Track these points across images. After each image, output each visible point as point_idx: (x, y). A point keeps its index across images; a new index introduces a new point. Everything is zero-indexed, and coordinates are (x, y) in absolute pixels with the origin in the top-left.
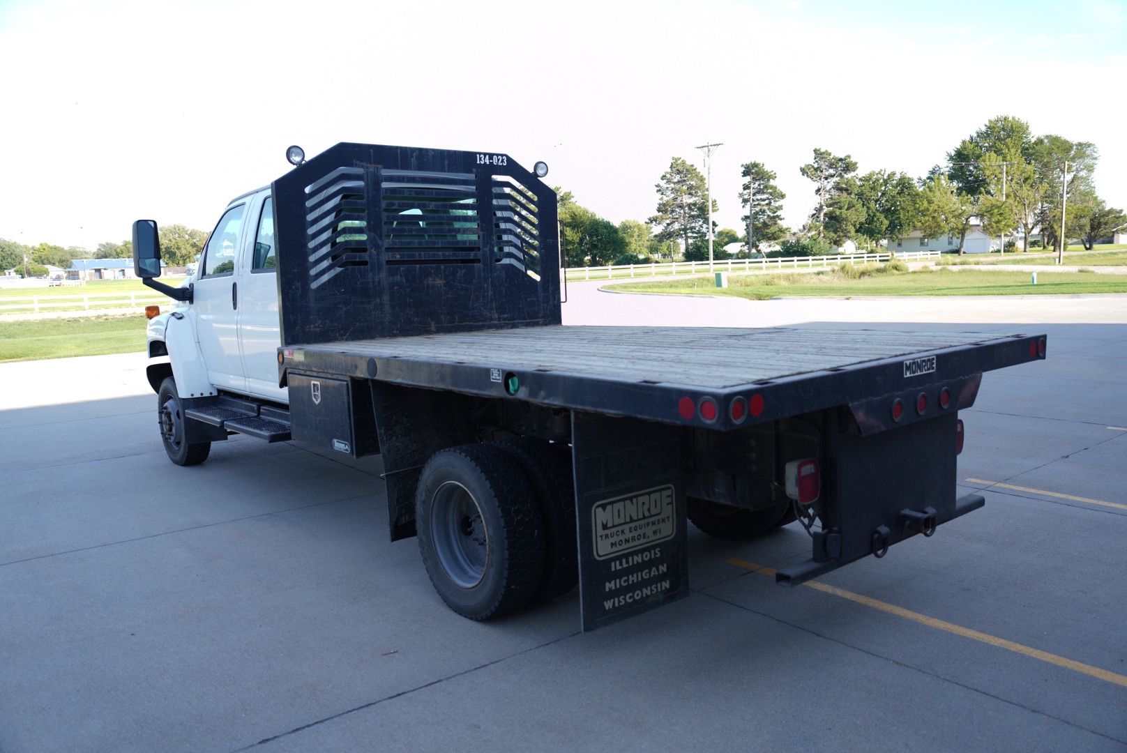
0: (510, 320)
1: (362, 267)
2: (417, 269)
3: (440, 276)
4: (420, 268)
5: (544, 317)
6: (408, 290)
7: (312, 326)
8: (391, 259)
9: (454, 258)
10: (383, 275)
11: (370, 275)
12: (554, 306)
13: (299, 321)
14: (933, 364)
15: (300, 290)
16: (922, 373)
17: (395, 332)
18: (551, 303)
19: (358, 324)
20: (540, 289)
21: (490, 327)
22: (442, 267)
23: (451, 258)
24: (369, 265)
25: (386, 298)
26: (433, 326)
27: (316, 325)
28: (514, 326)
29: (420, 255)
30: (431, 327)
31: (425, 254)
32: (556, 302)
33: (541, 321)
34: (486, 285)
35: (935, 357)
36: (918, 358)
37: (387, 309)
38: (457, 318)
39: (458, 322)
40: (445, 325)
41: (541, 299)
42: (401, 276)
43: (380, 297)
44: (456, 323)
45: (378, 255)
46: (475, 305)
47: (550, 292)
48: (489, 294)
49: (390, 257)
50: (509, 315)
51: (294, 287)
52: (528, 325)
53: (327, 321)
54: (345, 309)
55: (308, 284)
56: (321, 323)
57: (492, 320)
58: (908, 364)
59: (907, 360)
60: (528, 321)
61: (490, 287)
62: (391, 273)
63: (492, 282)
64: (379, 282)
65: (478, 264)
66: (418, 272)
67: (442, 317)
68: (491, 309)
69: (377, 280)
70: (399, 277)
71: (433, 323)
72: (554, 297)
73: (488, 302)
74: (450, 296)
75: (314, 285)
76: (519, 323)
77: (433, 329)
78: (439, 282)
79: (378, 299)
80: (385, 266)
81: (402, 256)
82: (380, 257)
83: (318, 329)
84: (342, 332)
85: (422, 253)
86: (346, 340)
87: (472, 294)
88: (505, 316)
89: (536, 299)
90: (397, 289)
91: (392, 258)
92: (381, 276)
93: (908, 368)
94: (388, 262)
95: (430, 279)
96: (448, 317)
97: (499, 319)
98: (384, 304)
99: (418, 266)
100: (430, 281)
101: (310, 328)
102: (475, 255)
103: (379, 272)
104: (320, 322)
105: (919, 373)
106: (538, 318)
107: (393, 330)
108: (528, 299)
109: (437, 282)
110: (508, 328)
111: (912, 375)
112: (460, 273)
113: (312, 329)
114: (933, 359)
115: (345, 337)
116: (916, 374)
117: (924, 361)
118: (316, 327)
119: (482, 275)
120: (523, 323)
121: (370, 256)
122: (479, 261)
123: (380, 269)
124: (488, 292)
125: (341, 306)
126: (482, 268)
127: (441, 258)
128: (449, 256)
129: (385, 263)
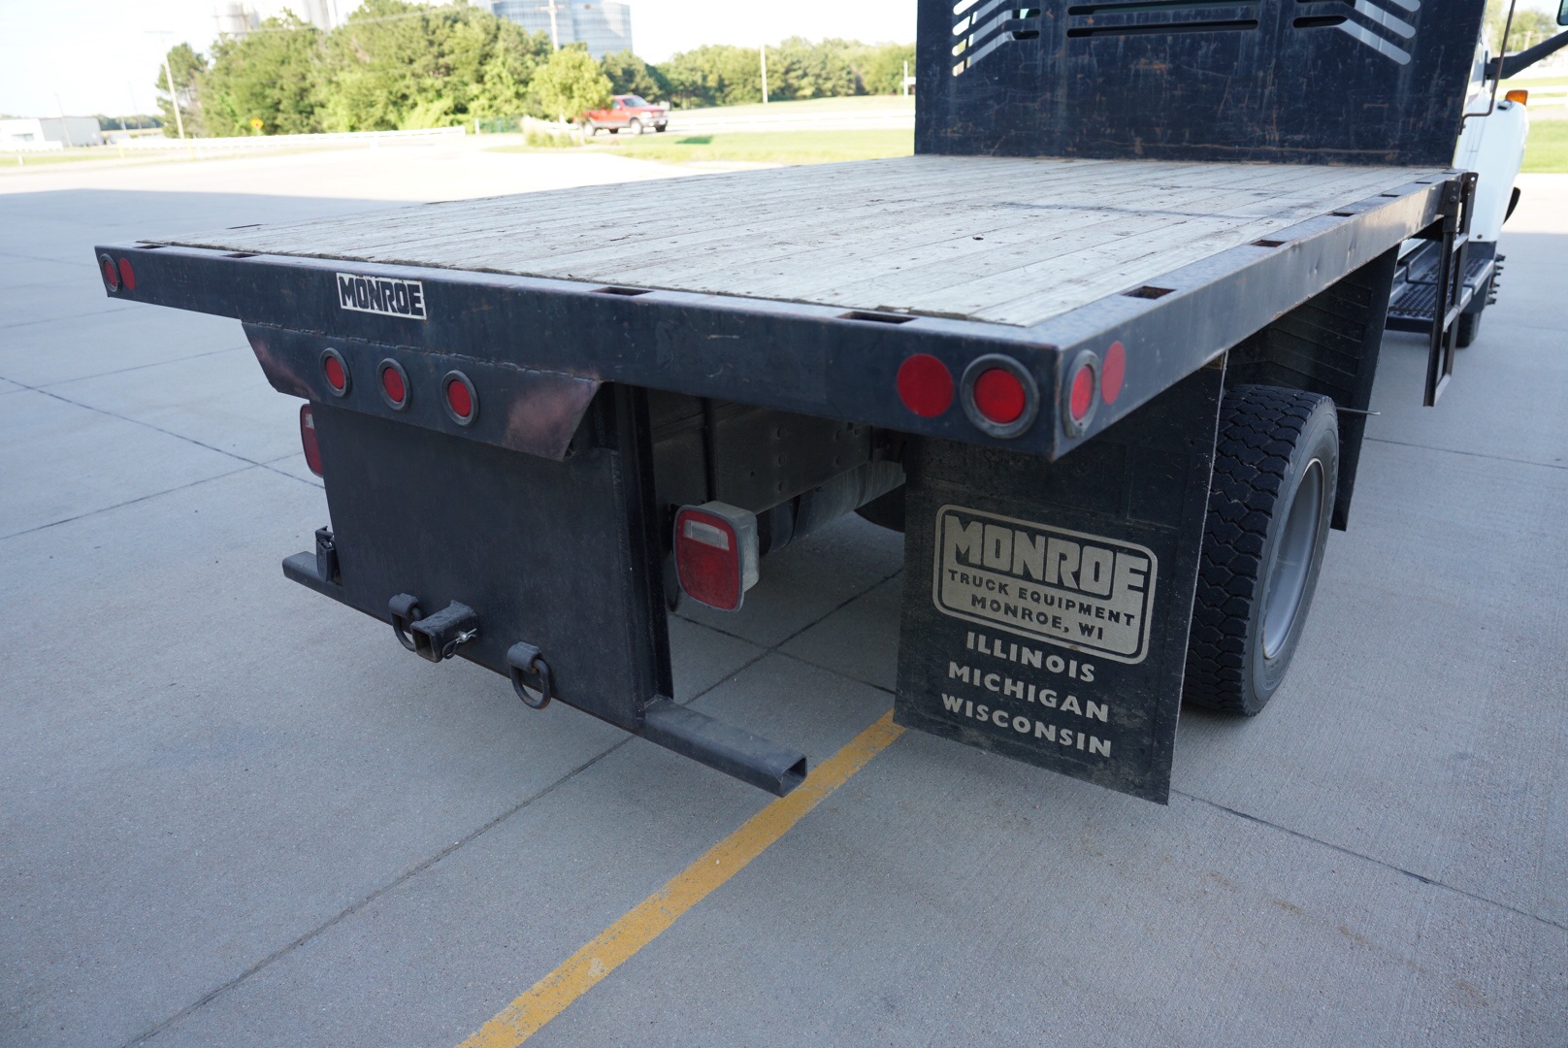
0: (1308, 146)
1: (1029, 41)
2: (1121, 44)
3: (1162, 55)
4: (1126, 42)
5: (1401, 147)
6: (1100, 80)
7: (949, 130)
8: (1077, 27)
9: (1199, 20)
10: (1061, 53)
11: (1040, 54)
12: (1438, 123)
13: (933, 122)
14: (418, 300)
15: (938, 76)
16: (383, 313)
17: (1070, 149)
18: (1429, 115)
19: (1013, 132)
20: (1403, 83)
21: (1258, 157)
22: (1170, 39)
23: (1191, 21)
24: (1039, 39)
25: (1061, 93)
26: (1138, 145)
27: (955, 129)
28: (1315, 160)
29: (1130, 18)
30: (1134, 146)
31: (1139, 16)
32: (1446, 114)
33: (1391, 154)
34: (1261, 74)
35: (420, 284)
36: (372, 275)
37: (1062, 111)
38: (1187, 135)
39: (1189, 142)
40: (1161, 145)
41: (1401, 107)
42: (1090, 55)
43: (1052, 91)
44: (1185, 144)
45: (1056, 20)
46: (1230, 112)
47: (1433, 89)
48: (1267, 92)
49: (1077, 22)
50: (1308, 137)
51: (931, 73)
52: (1352, 160)
53: (970, 124)
54: (996, 107)
55: (950, 69)
56: (961, 127)
57: (1264, 142)
58: (347, 282)
59: (345, 270)
60: (1355, 151)
61: (1270, 78)
62: (1074, 51)
63: (1278, 67)
64: (1053, 66)
65: (1250, 32)
66: (1121, 49)
67: (1158, 130)
68: (1267, 121)
69: (1049, 62)
70: (1087, 57)
71: (1138, 141)
72: (1443, 104)
73: (1261, 108)
74: (1178, 93)
75: (958, 70)
76: (1329, 155)
77: (1138, 149)
78: (1160, 66)
79: (1048, 95)
80: (1065, 39)
81: (1098, 20)
82: (1059, 23)
83: (958, 135)
84: (989, 143)
85: (1135, 14)
86: (994, 155)
87: (1227, 90)
88: (1298, 137)
89: (1386, 106)
90: (1081, 79)
91: (1080, 24)
92: (1057, 56)
93: (348, 290)
94: (1072, 33)
95: (1143, 60)
96: (1169, 132)
97: (1282, 143)
98: (1057, 102)
99: (1122, 38)
100: (1142, 64)
101: (946, 133)
102: (1247, 12)
103: (1054, 49)
104: (960, 125)
105: (376, 311)
106: (1384, 147)
107: (1068, 145)
108: (1366, 106)
109: (1156, 67)
110: (1299, 163)
111: (359, 309)
112: (1205, 49)
113: (949, 135)
114: (416, 289)
115: (992, 150)
116: (369, 310)
117: (387, 286)
118: (954, 132)
119: (1257, 50)
120: (1339, 154)
121: (1043, 23)
122: (1254, 23)
123: (1056, 44)
124: (1264, 87)
125: (991, 102)
126: (1257, 39)
127: (1171, 22)
128: (1188, 16)
129: (1065, 34)
